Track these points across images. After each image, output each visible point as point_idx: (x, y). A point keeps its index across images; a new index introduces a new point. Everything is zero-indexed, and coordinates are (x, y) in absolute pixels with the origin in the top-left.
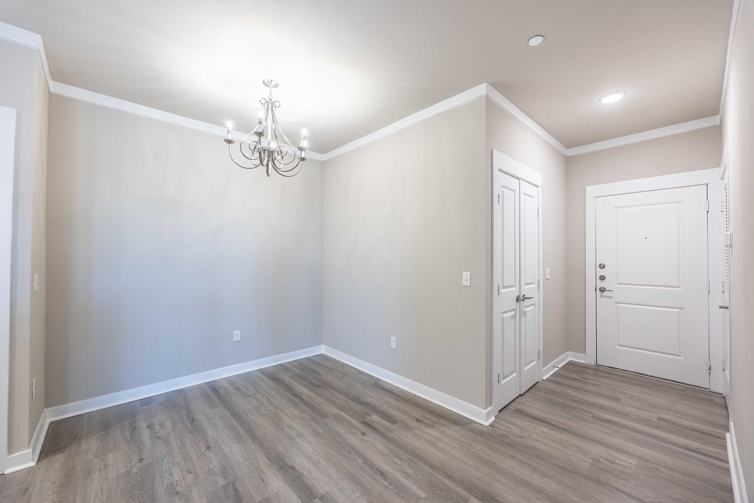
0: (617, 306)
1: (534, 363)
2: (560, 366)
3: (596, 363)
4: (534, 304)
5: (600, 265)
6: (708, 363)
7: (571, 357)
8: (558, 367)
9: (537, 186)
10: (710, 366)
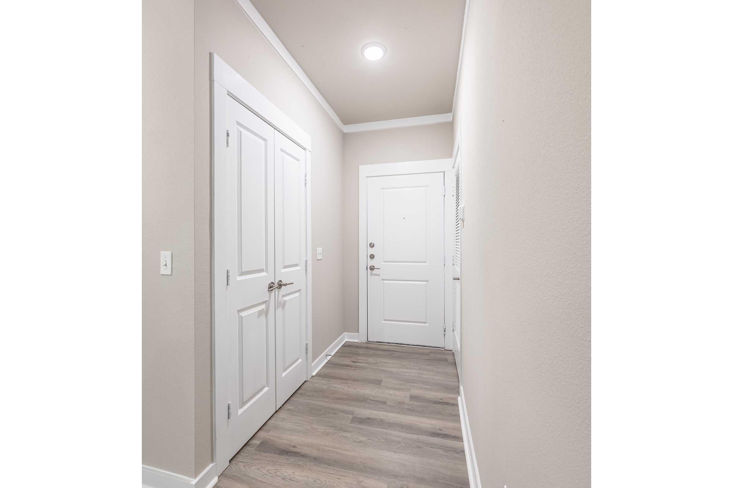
0: (384, 283)
1: (300, 360)
2: (332, 354)
3: (367, 340)
4: (299, 291)
5: (370, 244)
6: (443, 325)
7: (348, 338)
8: (331, 354)
9: (305, 149)
10: (445, 329)
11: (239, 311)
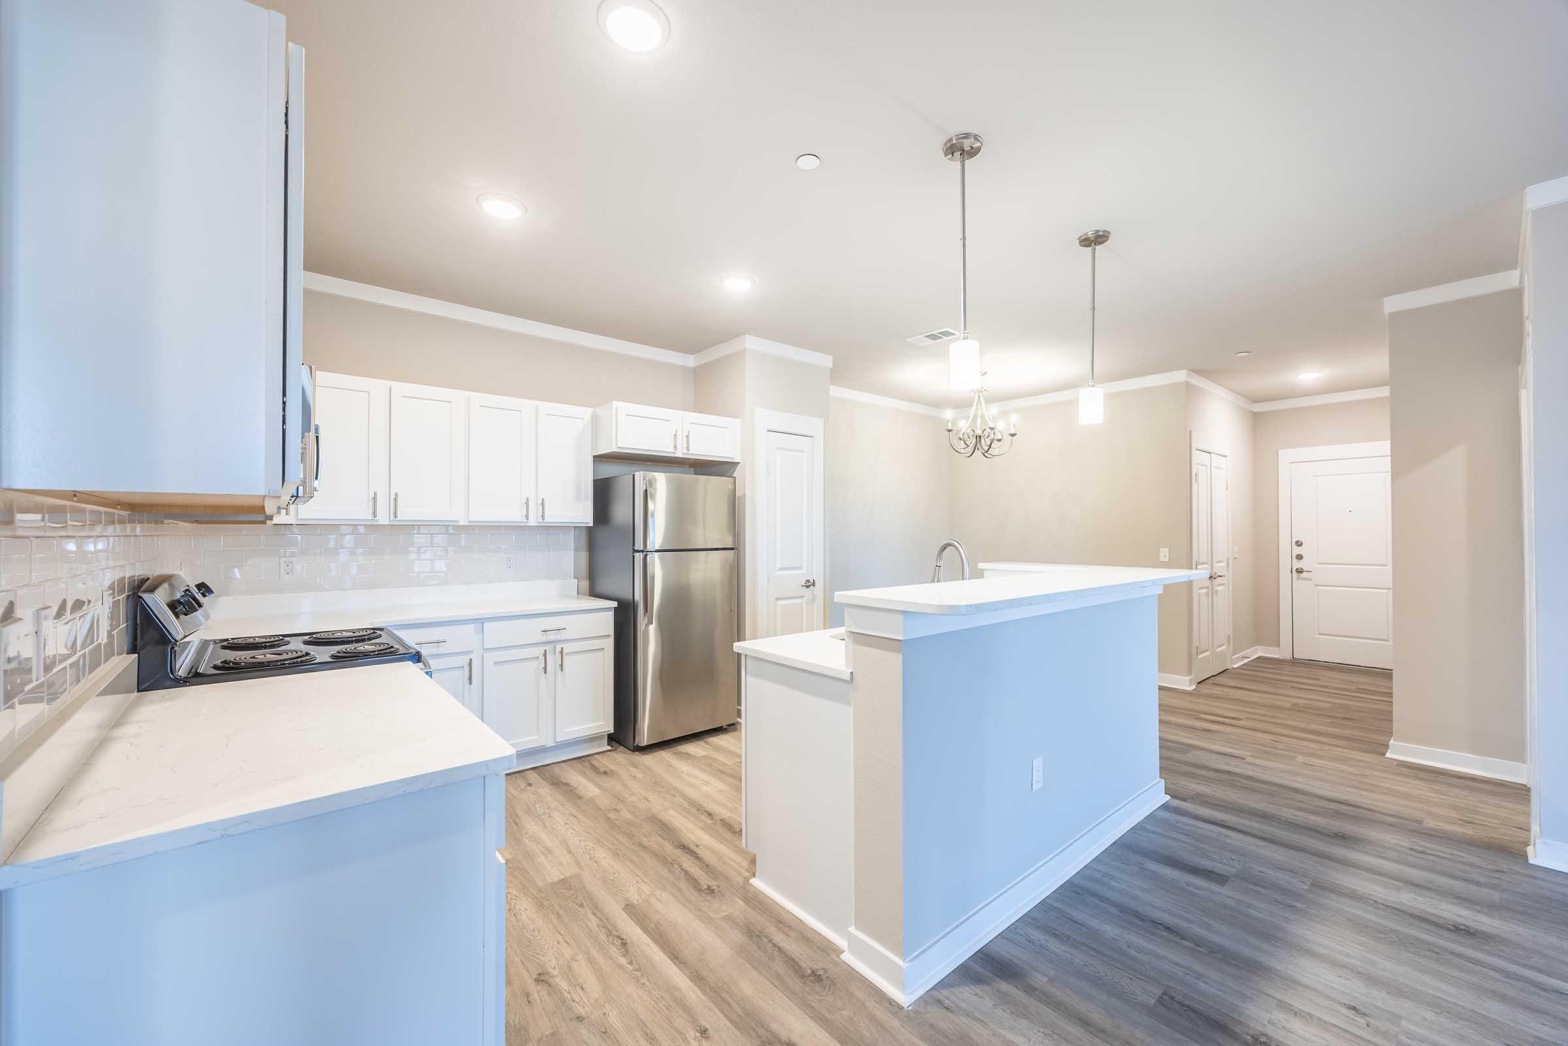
0: (1319, 589)
1: (1224, 647)
2: (1251, 659)
3: (1292, 657)
4: (1223, 584)
5: (1297, 542)
7: (1260, 651)
9: (1225, 456)
11: (1200, 589)
